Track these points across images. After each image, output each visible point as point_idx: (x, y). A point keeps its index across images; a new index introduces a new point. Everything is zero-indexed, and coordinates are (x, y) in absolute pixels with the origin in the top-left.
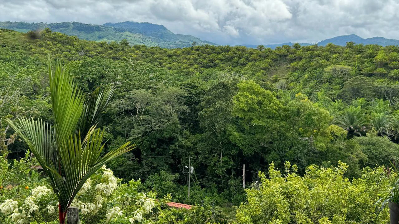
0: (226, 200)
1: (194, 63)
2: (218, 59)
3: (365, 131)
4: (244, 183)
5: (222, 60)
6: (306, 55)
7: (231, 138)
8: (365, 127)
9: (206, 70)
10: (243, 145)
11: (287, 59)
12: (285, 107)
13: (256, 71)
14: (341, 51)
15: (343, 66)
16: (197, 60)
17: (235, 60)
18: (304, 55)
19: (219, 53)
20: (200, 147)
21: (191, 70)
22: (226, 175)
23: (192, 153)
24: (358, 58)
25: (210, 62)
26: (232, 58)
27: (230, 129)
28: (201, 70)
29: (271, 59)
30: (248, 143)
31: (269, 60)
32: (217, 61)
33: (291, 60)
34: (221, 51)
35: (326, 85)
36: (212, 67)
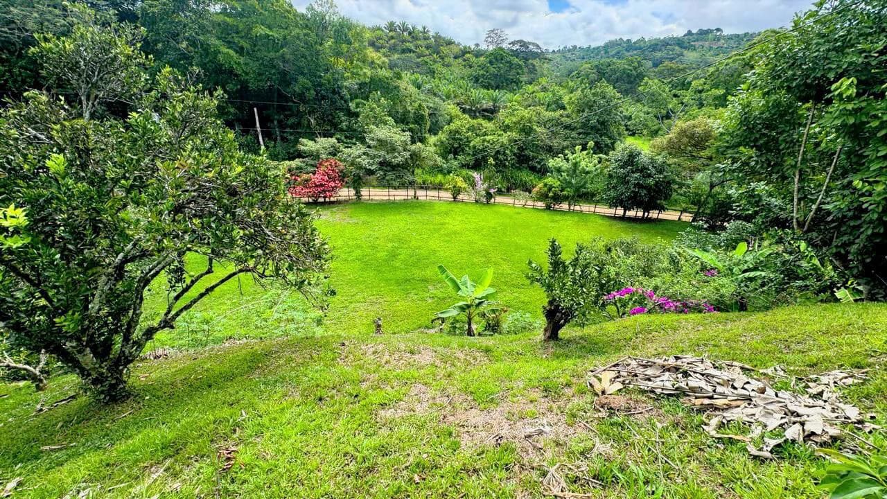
4: (260, 138)
7: (220, 57)
10: (246, 73)
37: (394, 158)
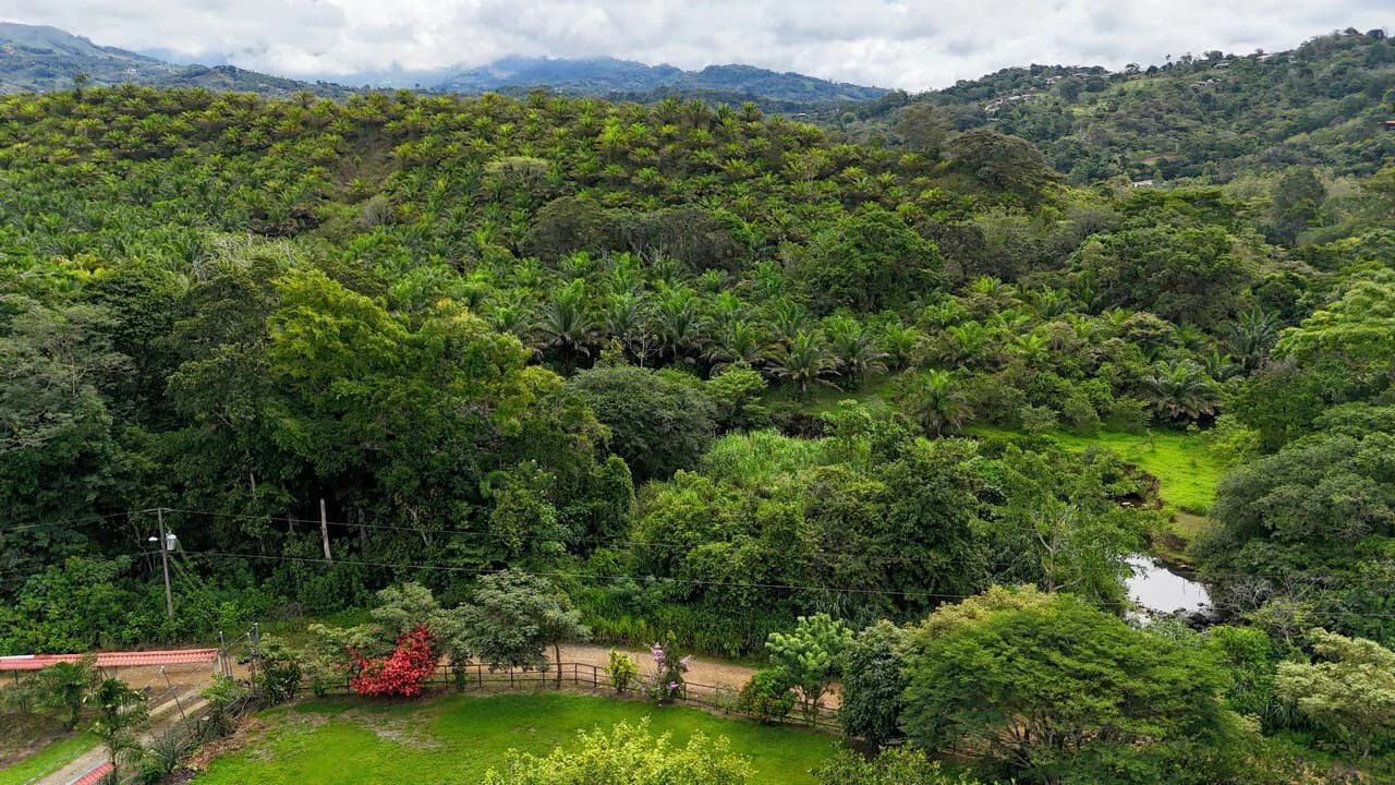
0: (283, 598)
1: (92, 144)
2: (173, 132)
3: (595, 342)
4: (326, 545)
5: (186, 136)
6: (433, 125)
7: (277, 437)
8: (595, 334)
9: (138, 169)
10: (314, 452)
11: (384, 134)
12: (415, 336)
13: (301, 169)
14: (518, 115)
15: (529, 159)
16: (102, 133)
17: (231, 133)
18: (427, 125)
19: (172, 113)
20: (183, 469)
21: (85, 167)
22: (274, 532)
23: (161, 488)
24: (561, 137)
25: (148, 141)
26: (219, 129)
27: (271, 412)
28: (121, 168)
29: (338, 133)
30: (327, 442)
31: (335, 137)
32: (172, 138)
33: (394, 135)
34: (181, 107)
35: (492, 210)
36: (156, 156)
37: (510, 636)
